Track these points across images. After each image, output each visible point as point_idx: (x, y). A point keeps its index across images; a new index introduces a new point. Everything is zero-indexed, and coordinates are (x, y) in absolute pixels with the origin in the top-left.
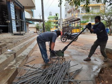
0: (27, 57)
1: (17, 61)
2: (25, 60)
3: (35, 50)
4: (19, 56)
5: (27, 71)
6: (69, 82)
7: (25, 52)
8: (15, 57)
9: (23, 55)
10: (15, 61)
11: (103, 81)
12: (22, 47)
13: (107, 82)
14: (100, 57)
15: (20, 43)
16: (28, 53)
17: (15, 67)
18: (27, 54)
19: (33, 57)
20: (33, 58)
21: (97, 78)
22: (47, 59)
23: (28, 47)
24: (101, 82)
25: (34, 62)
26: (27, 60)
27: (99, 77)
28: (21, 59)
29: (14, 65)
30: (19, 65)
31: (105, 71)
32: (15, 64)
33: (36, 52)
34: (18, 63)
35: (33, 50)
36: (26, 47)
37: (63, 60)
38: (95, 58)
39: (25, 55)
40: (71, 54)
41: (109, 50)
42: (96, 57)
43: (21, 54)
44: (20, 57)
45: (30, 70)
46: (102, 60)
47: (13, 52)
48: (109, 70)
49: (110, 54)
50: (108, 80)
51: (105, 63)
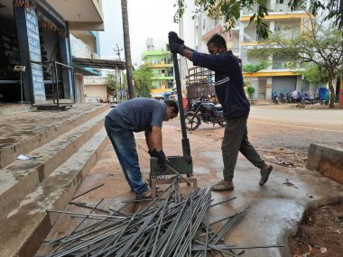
0: (80, 177)
1: (47, 190)
2: (73, 188)
3: (103, 154)
4: (53, 174)
5: (78, 221)
6: (209, 252)
7: (74, 163)
8: (41, 177)
9: (66, 172)
10: (40, 191)
11: (311, 249)
12: (64, 146)
13: (324, 250)
14: (303, 173)
16: (80, 164)
17: (42, 208)
18: (80, 168)
19: (98, 176)
20: (99, 179)
21: (294, 237)
22: (139, 184)
23: (82, 145)
24: (308, 250)
25: (100, 193)
26: (79, 186)
27: (301, 237)
28: (61, 182)
29: (39, 203)
30: (54, 201)
31: (318, 217)
32: (41, 199)
33: (108, 160)
34: (52, 197)
35: (97, 155)
36: (74, 146)
38: (287, 176)
39: (71, 172)
40: (214, 166)
41: (329, 153)
42: (292, 174)
43: (60, 169)
44: (57, 177)
45: (87, 217)
46: (310, 183)
47: (36, 162)
48: (330, 212)
49: (333, 164)
50: (327, 243)
51: (318, 193)
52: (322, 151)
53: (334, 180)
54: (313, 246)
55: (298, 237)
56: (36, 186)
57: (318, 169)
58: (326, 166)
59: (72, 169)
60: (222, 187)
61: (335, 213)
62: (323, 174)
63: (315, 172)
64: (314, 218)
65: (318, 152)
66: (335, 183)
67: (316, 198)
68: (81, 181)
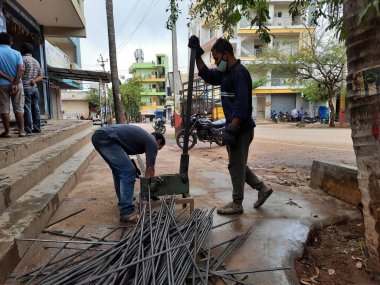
0: (55, 200)
1: (15, 217)
2: (48, 213)
3: (84, 176)
4: (22, 199)
5: (53, 252)
6: (210, 278)
7: (48, 186)
8: (7, 202)
9: (38, 195)
11: (318, 271)
12: (36, 166)
13: (332, 272)
14: (306, 192)
15: (29, 154)
16: (56, 187)
17: (8, 237)
18: (56, 191)
19: (77, 201)
20: (79, 204)
21: (300, 260)
23: (58, 166)
24: (315, 273)
25: (80, 220)
26: (54, 212)
27: (307, 259)
28: (32, 207)
29: (5, 232)
30: (22, 229)
31: (325, 238)
32: (7, 227)
33: (89, 183)
34: (21, 225)
35: (76, 177)
36: (49, 166)
37: (185, 206)
38: (291, 196)
39: (46, 195)
40: (212, 186)
41: (333, 170)
42: (295, 194)
43: (30, 193)
44: (27, 202)
45: (65, 247)
46: (314, 202)
47: (2, 184)
48: (336, 232)
49: (337, 181)
50: (335, 265)
51: (322, 212)
52: (326, 168)
53: (339, 198)
54: (320, 269)
55: (305, 259)
56: (1, 212)
57: (321, 188)
58: (330, 184)
59: (46, 192)
61: (341, 233)
62: (326, 192)
63: (319, 191)
64: (319, 239)
65: (321, 169)
66: (339, 202)
67: (321, 217)
68: (57, 207)
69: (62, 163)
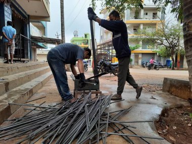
0: (31, 92)
1: (10, 96)
2: (26, 97)
3: (46, 84)
4: (14, 89)
8: (7, 90)
9: (22, 89)
10: (6, 95)
11: (167, 127)
13: (175, 128)
14: (161, 94)
15: (19, 72)
16: (32, 86)
17: (6, 102)
19: (43, 93)
20: (43, 95)
21: (157, 122)
22: (68, 94)
23: (33, 79)
24: (166, 128)
26: (30, 97)
27: (161, 122)
28: (19, 93)
29: (5, 101)
30: (13, 100)
31: (170, 113)
32: (6, 99)
33: (49, 87)
34: (13, 99)
35: (42, 84)
36: (29, 78)
38: (152, 95)
39: (27, 89)
40: (111, 90)
41: (174, 82)
42: (155, 94)
43: (19, 87)
44: (16, 91)
45: (34, 110)
46: (165, 97)
47: (4, 81)
48: (177, 111)
49: (177, 88)
50: (176, 124)
51: (169, 102)
52: (171, 81)
53: (178, 96)
54: (168, 126)
56: (3, 93)
57: (169, 91)
58: (173, 89)
59: (27, 87)
60: (116, 98)
61: (179, 111)
62: (171, 94)
63: (167, 93)
64: (168, 114)
65: (168, 82)
66: (178, 98)
67: (169, 105)
68: (32, 95)
69: (35, 78)
